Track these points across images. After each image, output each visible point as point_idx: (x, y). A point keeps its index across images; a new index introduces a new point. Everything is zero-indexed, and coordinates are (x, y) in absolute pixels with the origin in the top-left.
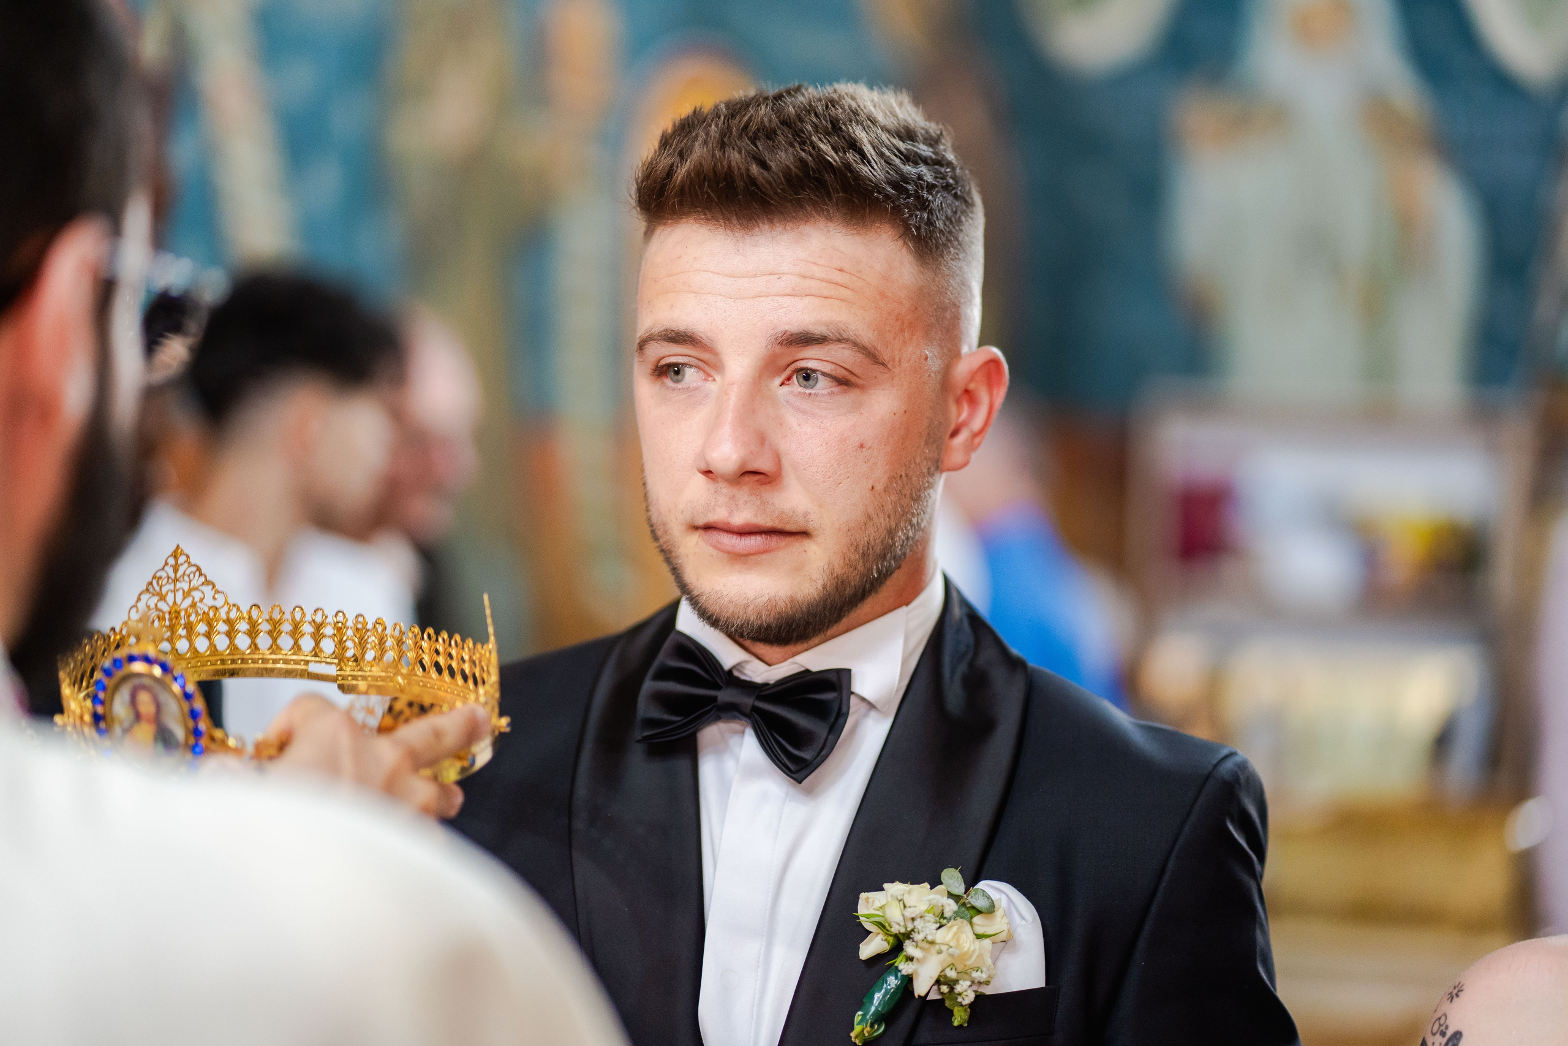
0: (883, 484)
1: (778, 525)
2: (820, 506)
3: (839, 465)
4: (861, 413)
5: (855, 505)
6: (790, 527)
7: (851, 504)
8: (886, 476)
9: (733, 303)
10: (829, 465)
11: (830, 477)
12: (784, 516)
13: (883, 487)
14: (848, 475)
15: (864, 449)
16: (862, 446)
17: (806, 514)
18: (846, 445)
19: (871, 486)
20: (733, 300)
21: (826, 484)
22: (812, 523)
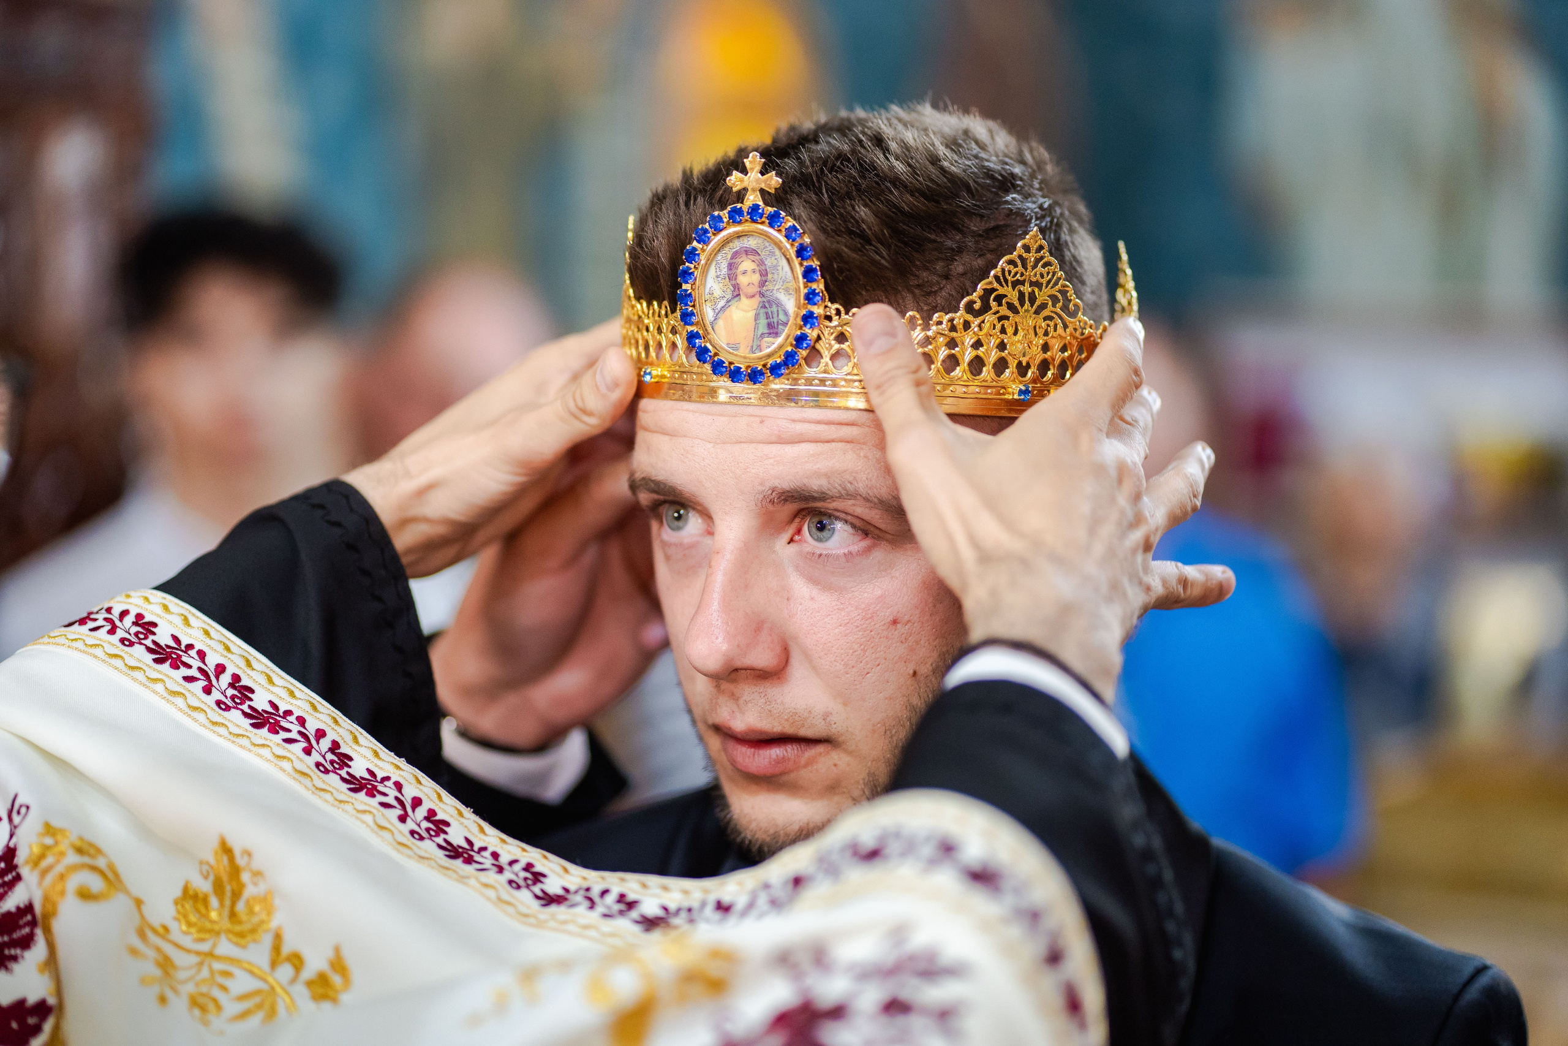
0: (932, 665)
1: (789, 730)
2: (845, 704)
3: (864, 651)
4: (892, 577)
5: (890, 699)
6: (803, 732)
7: (886, 698)
8: (935, 654)
9: (712, 449)
10: (851, 651)
11: (853, 667)
12: (797, 718)
13: (930, 668)
14: (877, 663)
15: (899, 626)
16: (895, 622)
17: (826, 715)
18: (873, 624)
19: (911, 672)
20: (712, 444)
21: (848, 675)
22: (835, 726)
